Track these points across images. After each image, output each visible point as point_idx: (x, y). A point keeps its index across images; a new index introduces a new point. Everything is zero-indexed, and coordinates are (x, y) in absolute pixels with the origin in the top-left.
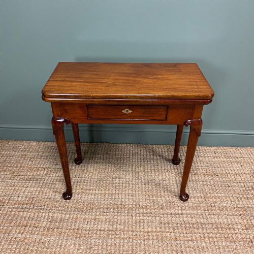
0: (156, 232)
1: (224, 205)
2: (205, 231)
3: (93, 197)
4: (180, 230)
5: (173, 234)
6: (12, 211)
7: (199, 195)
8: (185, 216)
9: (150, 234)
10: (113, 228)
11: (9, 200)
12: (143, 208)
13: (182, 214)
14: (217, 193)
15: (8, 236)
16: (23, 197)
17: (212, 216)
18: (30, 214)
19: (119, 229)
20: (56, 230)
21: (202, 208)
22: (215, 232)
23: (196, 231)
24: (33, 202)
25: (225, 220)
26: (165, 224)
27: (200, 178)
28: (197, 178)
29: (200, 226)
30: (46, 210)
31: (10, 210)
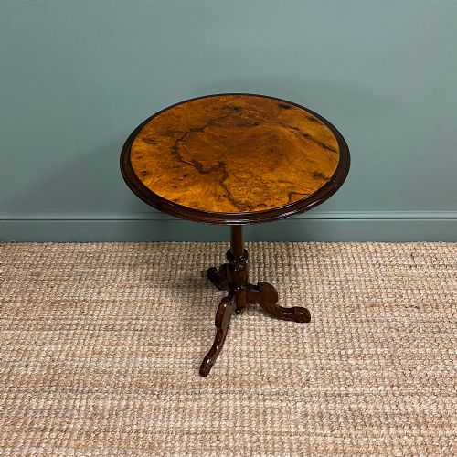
0: (296, 434)
1: (430, 373)
2: (392, 431)
3: (172, 360)
4: (344, 431)
5: (330, 439)
6: (15, 397)
7: (379, 351)
8: (352, 399)
9: (285, 439)
10: (212, 426)
11: (10, 374)
12: (270, 383)
13: (347, 395)
14: (417, 347)
15: (12, 452)
16: (35, 366)
17: (406, 398)
18: (50, 402)
19: (224, 429)
20: (102, 435)
21: (387, 381)
22: (414, 432)
23: (375, 432)
24: (56, 377)
25: (433, 407)
26: (313, 417)
27: (382, 314)
28: (376, 315)
29: (382, 420)
30: (82, 392)
31: (12, 396)
